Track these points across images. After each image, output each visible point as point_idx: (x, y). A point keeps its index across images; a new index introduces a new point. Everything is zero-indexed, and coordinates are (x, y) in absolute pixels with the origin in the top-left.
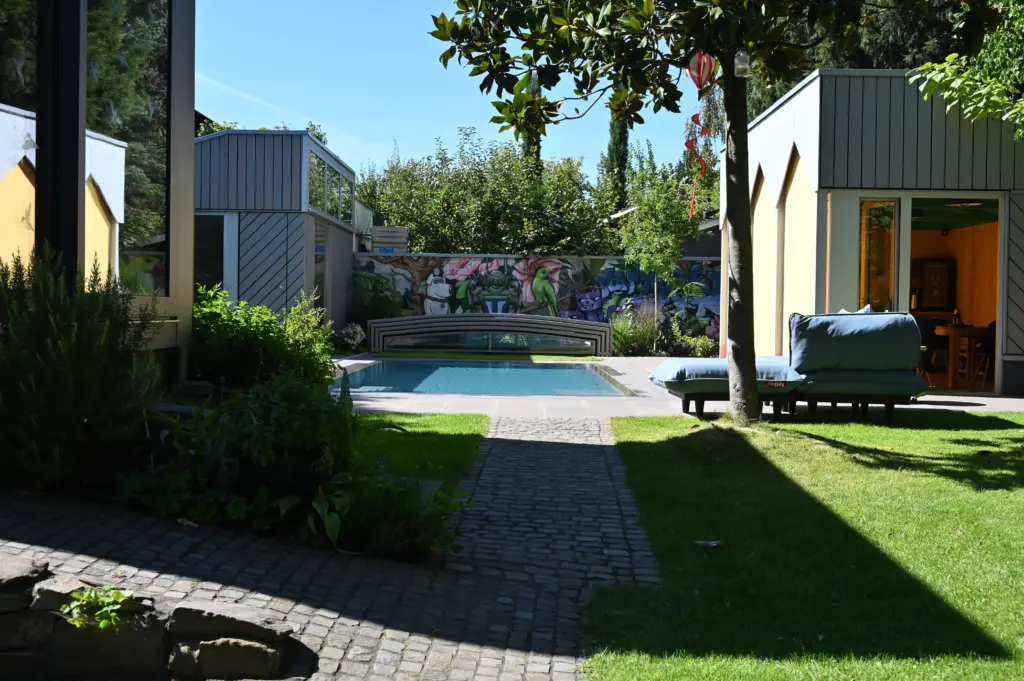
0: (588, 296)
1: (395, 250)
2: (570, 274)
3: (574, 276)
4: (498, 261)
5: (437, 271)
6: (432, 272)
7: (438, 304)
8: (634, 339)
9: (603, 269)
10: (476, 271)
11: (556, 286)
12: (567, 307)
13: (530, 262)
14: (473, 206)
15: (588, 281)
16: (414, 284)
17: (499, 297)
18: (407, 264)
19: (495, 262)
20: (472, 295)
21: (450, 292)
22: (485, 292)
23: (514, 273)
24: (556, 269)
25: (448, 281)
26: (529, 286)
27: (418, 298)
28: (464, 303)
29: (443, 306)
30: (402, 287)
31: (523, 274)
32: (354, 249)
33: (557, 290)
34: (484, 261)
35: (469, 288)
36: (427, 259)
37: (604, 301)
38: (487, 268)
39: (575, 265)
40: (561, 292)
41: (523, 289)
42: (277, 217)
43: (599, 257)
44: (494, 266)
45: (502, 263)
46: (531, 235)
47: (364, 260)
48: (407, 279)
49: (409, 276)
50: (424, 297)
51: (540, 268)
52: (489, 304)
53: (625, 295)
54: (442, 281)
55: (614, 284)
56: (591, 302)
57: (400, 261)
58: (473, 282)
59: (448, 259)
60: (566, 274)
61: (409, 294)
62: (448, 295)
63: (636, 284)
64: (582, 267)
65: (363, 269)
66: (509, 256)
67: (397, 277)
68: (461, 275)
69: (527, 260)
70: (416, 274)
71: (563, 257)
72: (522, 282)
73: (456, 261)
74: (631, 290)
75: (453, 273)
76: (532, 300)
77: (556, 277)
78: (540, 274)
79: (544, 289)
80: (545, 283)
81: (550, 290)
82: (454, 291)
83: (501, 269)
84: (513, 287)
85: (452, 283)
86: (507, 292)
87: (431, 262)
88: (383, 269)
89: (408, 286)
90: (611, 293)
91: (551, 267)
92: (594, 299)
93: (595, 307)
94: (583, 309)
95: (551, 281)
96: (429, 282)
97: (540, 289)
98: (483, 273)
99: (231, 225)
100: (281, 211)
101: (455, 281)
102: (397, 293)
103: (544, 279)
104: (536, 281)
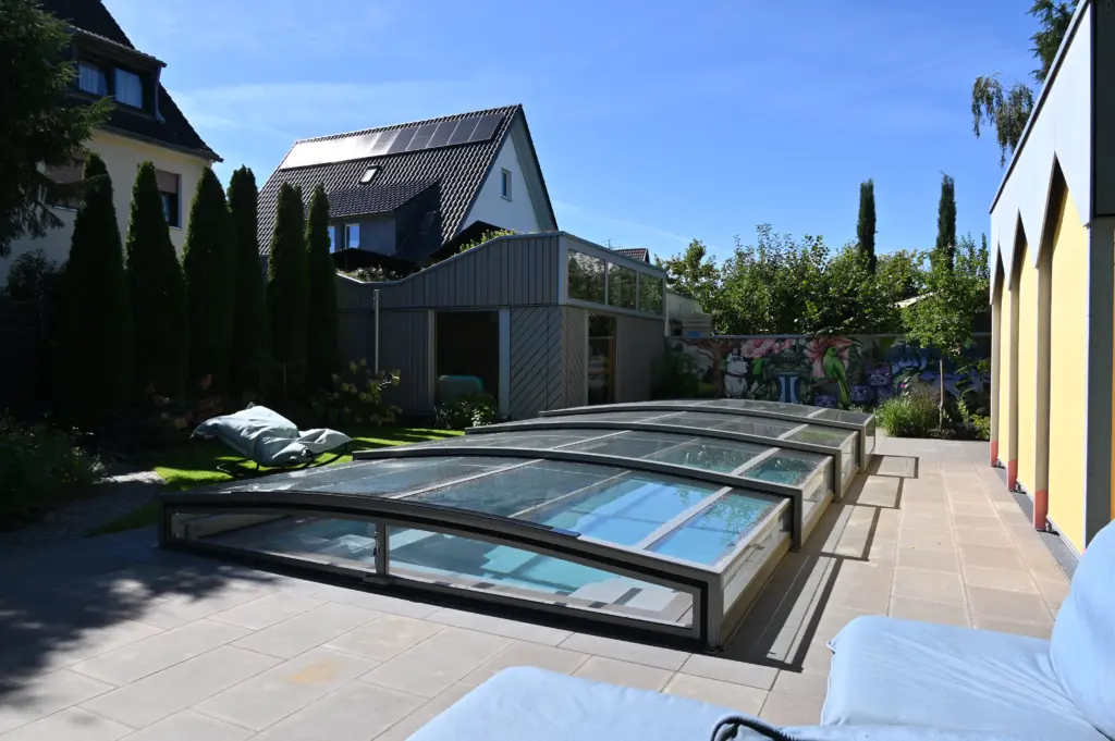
0: (878, 371)
1: (701, 334)
2: (859, 352)
3: (863, 353)
4: (790, 340)
5: (735, 351)
6: (731, 351)
7: (737, 379)
8: (916, 417)
9: (893, 346)
10: (771, 350)
11: (846, 363)
12: (856, 382)
13: (820, 341)
14: (765, 290)
15: (878, 357)
16: (716, 362)
17: (791, 373)
18: (710, 346)
19: (787, 341)
20: (767, 372)
21: (747, 368)
22: (778, 369)
23: (805, 351)
24: (846, 348)
25: (745, 359)
26: (819, 364)
28: (759, 378)
29: (740, 381)
30: (705, 364)
31: (814, 352)
32: (667, 333)
33: (846, 366)
34: (777, 341)
35: (763, 366)
36: (727, 340)
37: (893, 377)
38: (780, 346)
39: (864, 345)
40: (850, 370)
41: (814, 366)
42: (540, 309)
43: (890, 335)
44: (786, 346)
45: (794, 342)
46: (816, 317)
47: (674, 343)
48: (710, 358)
49: (711, 354)
50: (725, 373)
51: (830, 346)
52: (782, 379)
53: (916, 370)
54: (739, 360)
55: (905, 360)
56: (882, 377)
57: (704, 343)
58: (767, 360)
59: (745, 340)
60: (856, 352)
61: (711, 371)
62: (746, 371)
63: (929, 360)
64: (871, 345)
65: (673, 350)
66: (799, 336)
67: (702, 356)
68: (757, 354)
69: (818, 339)
70: (719, 356)
71: (853, 335)
72: (813, 360)
73: (751, 342)
74: (923, 366)
75: (750, 352)
76: (823, 376)
77: (846, 354)
78: (830, 351)
79: (834, 365)
80: (836, 359)
81: (839, 366)
82: (750, 368)
83: (793, 348)
84: (804, 364)
85: (749, 360)
86: (798, 368)
87: (730, 343)
88: (689, 349)
89: (711, 363)
90: (901, 369)
91: (840, 346)
92: (884, 375)
93: (885, 383)
94: (873, 384)
95: (841, 358)
96: (729, 359)
97: (830, 365)
98: (776, 352)
99: (504, 319)
100: (542, 305)
101: (752, 359)
102: (702, 370)
103: (834, 356)
104: (826, 358)
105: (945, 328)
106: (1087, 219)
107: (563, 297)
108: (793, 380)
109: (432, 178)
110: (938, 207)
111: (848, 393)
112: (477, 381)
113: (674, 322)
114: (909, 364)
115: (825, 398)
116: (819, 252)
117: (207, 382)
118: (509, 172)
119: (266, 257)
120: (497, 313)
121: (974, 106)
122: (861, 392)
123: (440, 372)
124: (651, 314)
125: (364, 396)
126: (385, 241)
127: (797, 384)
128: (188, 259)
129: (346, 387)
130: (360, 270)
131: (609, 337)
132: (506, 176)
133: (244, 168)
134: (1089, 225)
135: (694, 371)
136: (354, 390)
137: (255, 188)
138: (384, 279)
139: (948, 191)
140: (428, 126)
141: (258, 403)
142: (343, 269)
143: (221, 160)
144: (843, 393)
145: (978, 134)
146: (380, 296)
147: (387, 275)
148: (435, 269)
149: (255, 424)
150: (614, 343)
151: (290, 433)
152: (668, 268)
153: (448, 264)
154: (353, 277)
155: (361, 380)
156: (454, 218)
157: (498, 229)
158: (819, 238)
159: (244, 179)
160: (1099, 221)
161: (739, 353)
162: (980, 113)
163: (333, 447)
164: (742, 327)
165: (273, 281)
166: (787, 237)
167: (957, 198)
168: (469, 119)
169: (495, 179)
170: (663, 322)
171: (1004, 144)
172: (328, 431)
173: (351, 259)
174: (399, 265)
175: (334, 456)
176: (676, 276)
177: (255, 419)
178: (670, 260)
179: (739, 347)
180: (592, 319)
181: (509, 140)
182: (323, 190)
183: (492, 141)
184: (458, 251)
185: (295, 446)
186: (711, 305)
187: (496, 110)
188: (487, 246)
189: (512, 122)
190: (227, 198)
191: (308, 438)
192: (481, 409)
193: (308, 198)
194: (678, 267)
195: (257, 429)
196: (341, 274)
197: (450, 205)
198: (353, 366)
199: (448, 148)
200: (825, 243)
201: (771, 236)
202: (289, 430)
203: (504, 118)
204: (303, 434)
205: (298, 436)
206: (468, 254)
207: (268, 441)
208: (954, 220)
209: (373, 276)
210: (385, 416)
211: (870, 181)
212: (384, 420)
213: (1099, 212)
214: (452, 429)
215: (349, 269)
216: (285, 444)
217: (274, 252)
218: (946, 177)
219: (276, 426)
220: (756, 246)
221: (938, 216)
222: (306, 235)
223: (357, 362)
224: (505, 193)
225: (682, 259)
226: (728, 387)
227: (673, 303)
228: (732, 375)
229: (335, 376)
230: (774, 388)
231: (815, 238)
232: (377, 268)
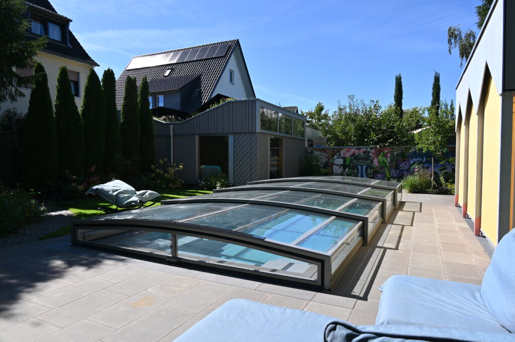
0: (403, 163)
1: (322, 146)
2: (395, 155)
3: (397, 155)
4: (363, 149)
5: (338, 154)
6: (336, 154)
7: (338, 167)
8: (421, 184)
9: (411, 151)
10: (354, 154)
11: (389, 159)
12: (394, 168)
14: (352, 127)
15: (404, 157)
16: (329, 159)
17: (363, 164)
18: (326, 151)
20: (352, 163)
22: (357, 162)
23: (370, 154)
24: (389, 152)
25: (342, 158)
26: (377, 160)
27: (330, 165)
28: (349, 166)
29: (340, 168)
30: (324, 160)
31: (374, 154)
32: (306, 145)
33: (389, 161)
34: (357, 149)
35: (351, 161)
36: (334, 149)
37: (410, 166)
38: (359, 152)
39: (397, 151)
40: (391, 162)
41: (374, 161)
42: (247, 135)
43: (409, 146)
44: (361, 151)
45: (365, 150)
46: (375, 138)
47: (310, 150)
49: (327, 156)
50: (333, 164)
51: (381, 151)
52: (359, 167)
53: (421, 162)
54: (339, 158)
55: (416, 158)
56: (405, 166)
57: (323, 150)
58: (353, 158)
59: (342, 149)
60: (393, 154)
61: (327, 163)
62: (343, 163)
63: (427, 158)
64: (400, 151)
65: (309, 153)
66: (367, 147)
67: (322, 156)
68: (348, 155)
69: (376, 148)
70: (330, 155)
71: (392, 147)
72: (374, 158)
73: (346, 150)
74: (425, 160)
75: (344, 154)
77: (389, 155)
78: (381, 154)
79: (383, 160)
81: (385, 160)
82: (345, 161)
83: (364, 152)
84: (370, 160)
85: (344, 158)
86: (367, 162)
87: (336, 150)
88: (316, 153)
89: (327, 160)
90: (414, 162)
92: (406, 165)
93: (407, 168)
94: (401, 169)
95: (387, 157)
96: (335, 158)
97: (381, 160)
98: (357, 154)
99: (231, 139)
100: (248, 133)
101: (345, 158)
102: (322, 163)
103: (383, 156)
104: (380, 157)
105: (434, 143)
106: (501, 92)
107: (258, 129)
108: (364, 167)
109: (197, 74)
110: (432, 87)
111: (390, 173)
112: (218, 168)
113: (309, 140)
114: (418, 159)
115: (379, 175)
116: (377, 107)
117: (93, 169)
118: (233, 71)
119: (120, 111)
120: (228, 136)
121: (449, 40)
122: (396, 172)
123: (201, 163)
124: (299, 137)
125: (166, 175)
126: (176, 103)
127: (366, 169)
128: (83, 112)
129: (158, 171)
130: (164, 117)
131: (280, 148)
132: (231, 73)
133: (109, 69)
134: (502, 95)
135: (319, 163)
136: (162, 172)
137: (115, 78)
138: (175, 121)
139: (437, 79)
140: (195, 49)
141: (117, 179)
142: (156, 116)
143: (98, 66)
144: (387, 173)
145: (450, 53)
146: (173, 129)
147: (176, 119)
148: (199, 116)
149: (115, 188)
150: (282, 150)
151: (132, 192)
152: (307, 116)
153: (204, 114)
154: (161, 120)
155: (165, 168)
156: (207, 92)
157: (228, 97)
158: (377, 102)
159: (109, 74)
160: (506, 93)
161: (340, 155)
162: (451, 44)
163: (151, 199)
164: (341, 143)
165: (124, 122)
166: (361, 101)
167: (441, 83)
168: (214, 46)
169: (226, 74)
170: (305, 140)
171: (462, 57)
172: (149, 191)
173: (159, 112)
174: (181, 114)
175: (152, 203)
176: (310, 119)
177: (116, 186)
178: (308, 112)
179: (339, 152)
180: (271, 140)
181: (233, 56)
182: (146, 79)
183: (225, 56)
184: (209, 108)
185: (134, 198)
186: (326, 132)
187: (227, 42)
188: (223, 105)
189: (234, 48)
190: (101, 83)
191: (140, 195)
192: (220, 181)
193: (139, 83)
194: (312, 115)
195: (117, 190)
196: (155, 119)
197: (206, 86)
198: (161, 161)
199: (205, 59)
200: (380, 104)
201: (355, 100)
202: (131, 191)
203: (230, 46)
204: (138, 193)
205: (136, 194)
206: (214, 109)
207: (122, 196)
208: (439, 93)
209: (170, 120)
210: (176, 185)
211: (400, 75)
212: (175, 186)
213: (506, 89)
214: (207, 190)
215: (159, 116)
216: (130, 197)
217: (124, 109)
218: (436, 73)
219: (125, 189)
220: (348, 105)
221: (432, 91)
222: (139, 100)
223: (163, 160)
224: (231, 81)
225: (313, 111)
226: (334, 171)
227: (309, 132)
228: (336, 165)
229: (153, 166)
230: (356, 171)
231: (375, 101)
232: (172, 116)
